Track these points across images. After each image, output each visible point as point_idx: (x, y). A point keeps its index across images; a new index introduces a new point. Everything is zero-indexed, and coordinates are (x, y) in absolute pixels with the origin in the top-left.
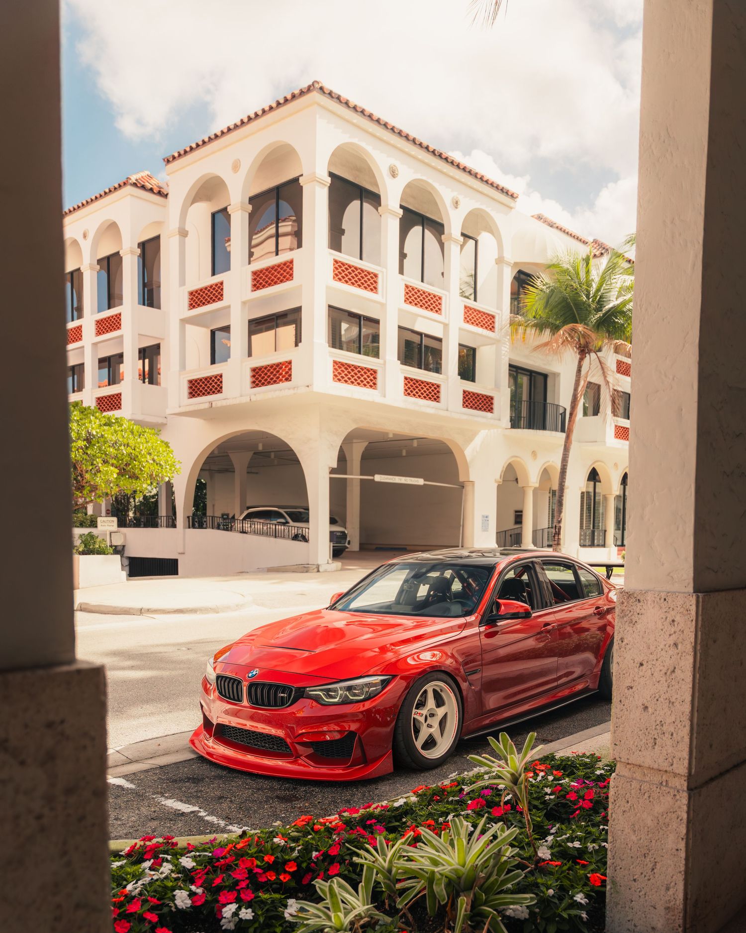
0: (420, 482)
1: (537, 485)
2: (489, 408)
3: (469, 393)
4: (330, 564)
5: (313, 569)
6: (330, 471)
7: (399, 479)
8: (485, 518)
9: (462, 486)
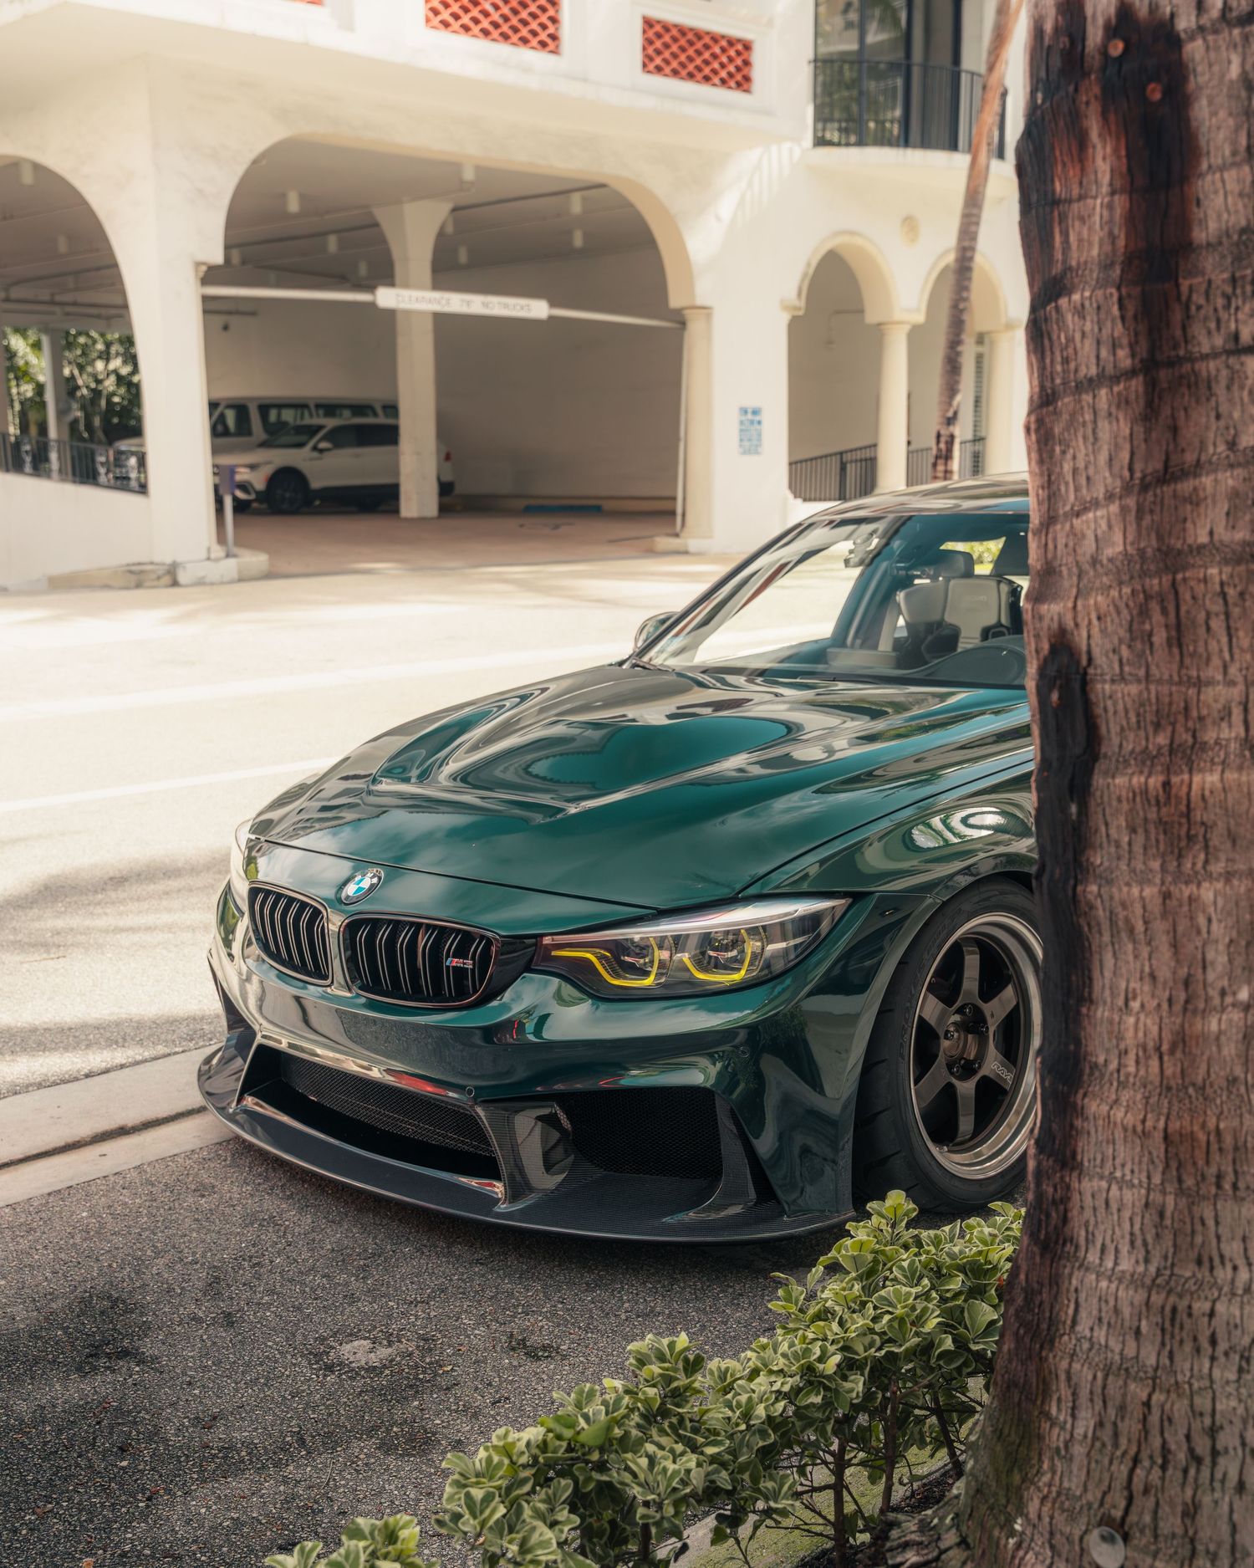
0: (538, 309)
1: (920, 318)
2: (739, 77)
3: (667, 28)
4: (217, 560)
5: (159, 578)
6: (201, 274)
7: (463, 301)
8: (750, 416)
9: (680, 320)
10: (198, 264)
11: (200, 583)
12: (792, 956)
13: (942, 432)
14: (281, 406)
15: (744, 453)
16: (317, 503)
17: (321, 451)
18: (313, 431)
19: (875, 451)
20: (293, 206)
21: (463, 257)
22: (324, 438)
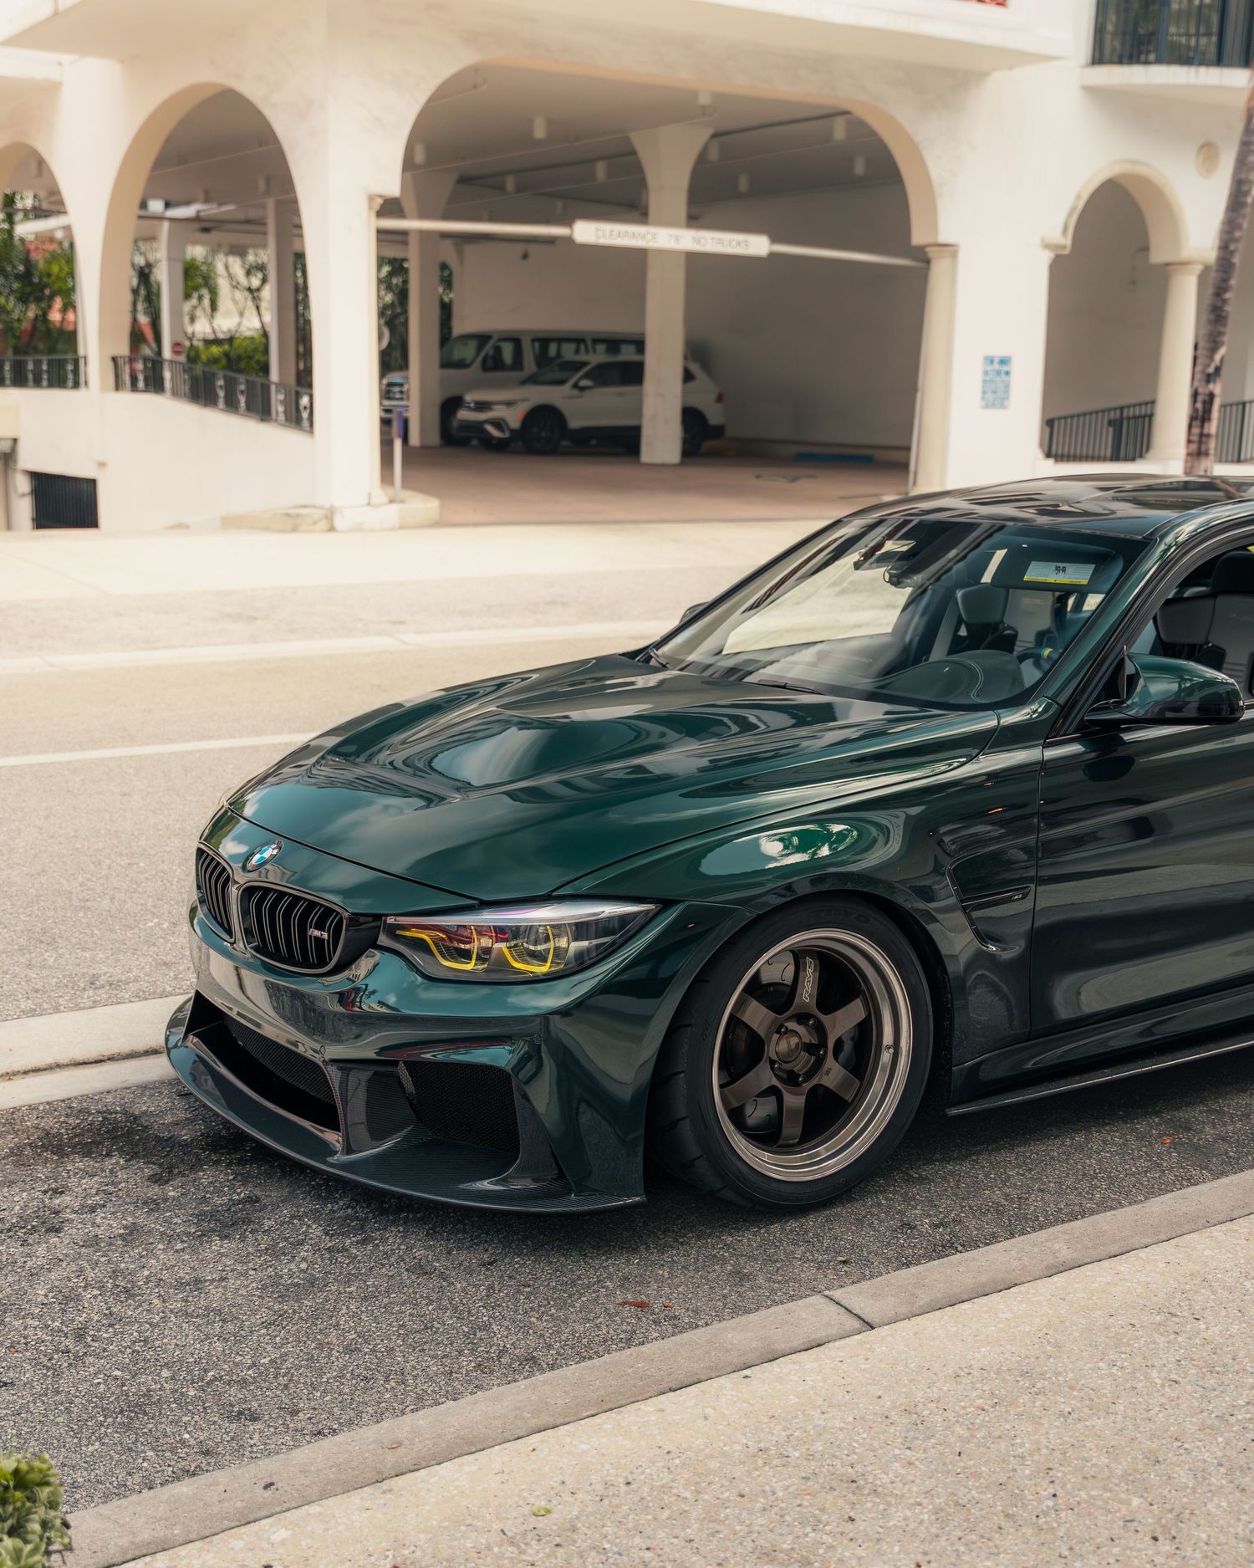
0: (757, 245)
1: (1213, 257)
4: (378, 506)
5: (315, 523)
6: (377, 207)
7: (670, 236)
8: (996, 366)
9: (923, 258)
10: (371, 198)
11: (358, 529)
12: (594, 954)
13: (1200, 390)
14: (561, 340)
15: (987, 406)
16: (593, 442)
17: (582, 389)
18: (576, 366)
19: (1152, 408)
20: (540, 132)
21: (743, 184)
22: (586, 376)
